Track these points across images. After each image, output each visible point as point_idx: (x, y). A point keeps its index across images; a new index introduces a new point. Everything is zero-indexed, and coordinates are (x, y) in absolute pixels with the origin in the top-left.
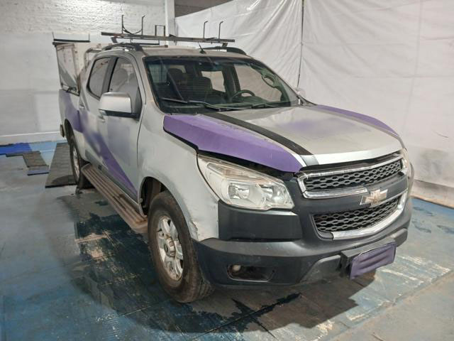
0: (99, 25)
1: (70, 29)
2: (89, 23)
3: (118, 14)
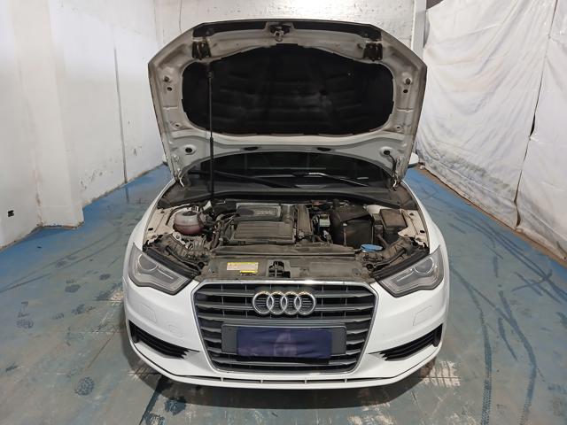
3: (350, 11)
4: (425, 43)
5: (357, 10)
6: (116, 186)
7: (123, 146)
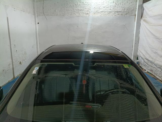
0: (101, 10)
1: (88, 13)
2: (96, 10)
3: (111, 4)
4: (142, 17)
5: (114, 4)
6: (7, 82)
7: (13, 62)
